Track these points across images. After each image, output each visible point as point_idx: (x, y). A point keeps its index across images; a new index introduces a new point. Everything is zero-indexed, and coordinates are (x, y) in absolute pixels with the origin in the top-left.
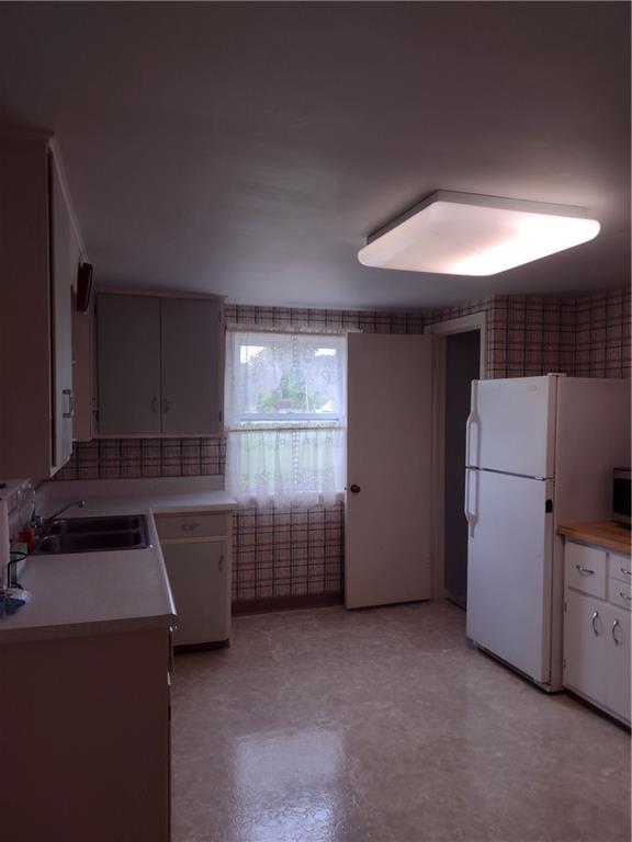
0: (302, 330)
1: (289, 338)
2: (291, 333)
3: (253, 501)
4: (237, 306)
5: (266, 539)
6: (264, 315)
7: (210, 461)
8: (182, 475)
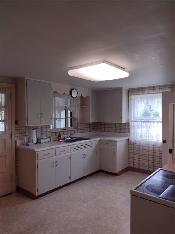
0: (150, 93)
1: (146, 95)
2: (146, 94)
3: (136, 141)
4: (133, 88)
5: (141, 152)
6: (140, 90)
7: (126, 129)
8: (120, 132)
